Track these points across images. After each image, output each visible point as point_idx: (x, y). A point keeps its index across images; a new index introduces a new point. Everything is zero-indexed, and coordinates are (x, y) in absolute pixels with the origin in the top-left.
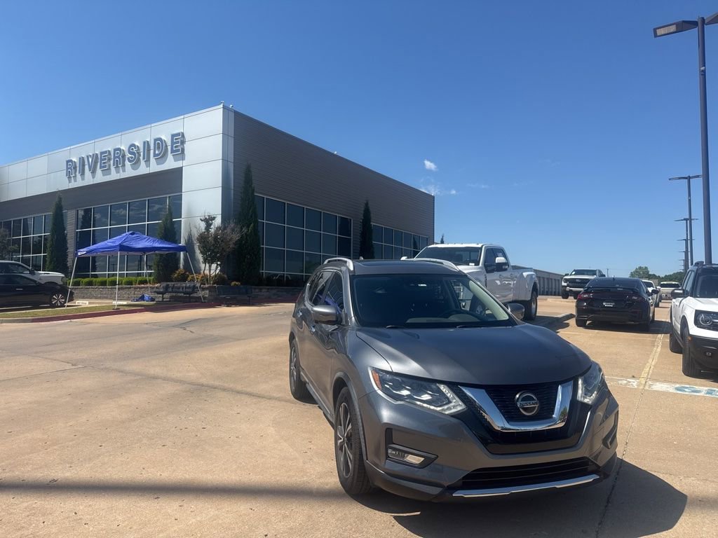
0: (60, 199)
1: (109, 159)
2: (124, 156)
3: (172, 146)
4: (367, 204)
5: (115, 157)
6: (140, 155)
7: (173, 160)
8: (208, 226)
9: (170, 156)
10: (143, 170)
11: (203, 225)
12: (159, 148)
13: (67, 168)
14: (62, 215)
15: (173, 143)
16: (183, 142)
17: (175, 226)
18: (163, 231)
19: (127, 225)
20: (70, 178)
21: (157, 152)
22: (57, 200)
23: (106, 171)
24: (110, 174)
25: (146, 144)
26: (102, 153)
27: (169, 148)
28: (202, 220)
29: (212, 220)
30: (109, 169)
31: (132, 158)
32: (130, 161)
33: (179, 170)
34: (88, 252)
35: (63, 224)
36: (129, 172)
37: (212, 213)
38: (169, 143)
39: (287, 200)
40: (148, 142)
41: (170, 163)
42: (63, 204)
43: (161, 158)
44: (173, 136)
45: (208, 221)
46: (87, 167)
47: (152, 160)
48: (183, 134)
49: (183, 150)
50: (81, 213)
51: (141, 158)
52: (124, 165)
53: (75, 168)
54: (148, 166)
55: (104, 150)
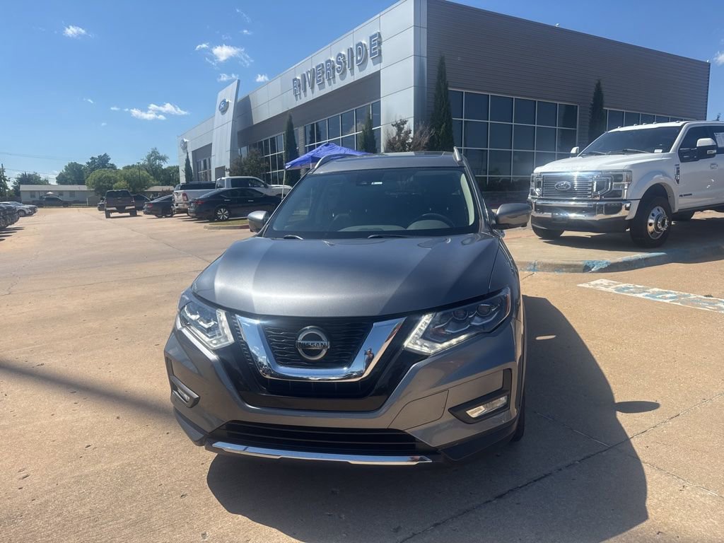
0: (291, 117)
1: (323, 73)
2: (333, 68)
3: (371, 49)
4: (598, 85)
5: (327, 70)
6: (346, 64)
7: (372, 64)
8: (400, 129)
9: (370, 61)
10: (349, 79)
11: (395, 130)
12: (360, 53)
13: (294, 87)
14: (293, 132)
15: (371, 46)
16: (380, 43)
17: (375, 133)
18: (363, 141)
19: (341, 137)
20: (296, 96)
21: (359, 58)
22: (288, 118)
23: (322, 85)
24: (324, 88)
25: (350, 51)
26: (317, 67)
27: (369, 51)
28: (393, 125)
29: (403, 124)
30: (323, 82)
31: (339, 68)
32: (338, 72)
33: (377, 75)
34: (292, 165)
35: (294, 140)
36: (339, 83)
37: (404, 118)
38: (368, 47)
39: (490, 92)
40: (351, 48)
41: (370, 69)
42: (293, 122)
43: (363, 64)
44: (371, 38)
45: (399, 126)
46: (307, 83)
47: (356, 67)
48: (379, 33)
49: (380, 51)
50: (309, 129)
51: (347, 66)
52: (334, 77)
53: (299, 86)
54: (352, 74)
55: (319, 64)
